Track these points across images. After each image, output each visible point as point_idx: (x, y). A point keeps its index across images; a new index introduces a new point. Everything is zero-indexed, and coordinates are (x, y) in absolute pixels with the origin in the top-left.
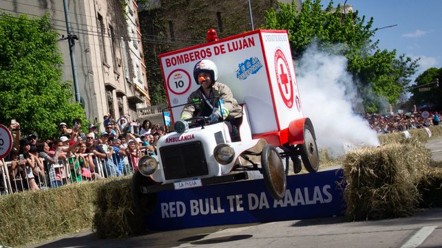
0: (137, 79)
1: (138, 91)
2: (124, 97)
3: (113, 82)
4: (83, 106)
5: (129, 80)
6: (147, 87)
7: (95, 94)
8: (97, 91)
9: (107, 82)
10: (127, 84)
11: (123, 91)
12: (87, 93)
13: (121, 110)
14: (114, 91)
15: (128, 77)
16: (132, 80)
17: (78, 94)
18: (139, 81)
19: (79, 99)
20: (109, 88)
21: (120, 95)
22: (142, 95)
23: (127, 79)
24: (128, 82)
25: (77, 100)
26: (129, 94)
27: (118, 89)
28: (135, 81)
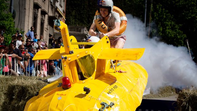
0: (59, 3)
1: (58, 12)
2: (46, 16)
3: (40, 3)
4: (14, 17)
5: (53, 4)
6: (65, 11)
7: (25, 9)
8: (27, 7)
9: (36, 1)
10: (50, 6)
11: (47, 11)
12: (20, 7)
13: (42, 24)
14: (40, 10)
15: (52, 1)
16: (54, 4)
17: (12, 7)
18: (60, 5)
19: (12, 11)
20: (36, 6)
21: (44, 13)
22: (60, 16)
23: (51, 2)
24: (51, 5)
25: (10, 11)
26: (51, 14)
27: (43, 8)
28: (57, 5)
